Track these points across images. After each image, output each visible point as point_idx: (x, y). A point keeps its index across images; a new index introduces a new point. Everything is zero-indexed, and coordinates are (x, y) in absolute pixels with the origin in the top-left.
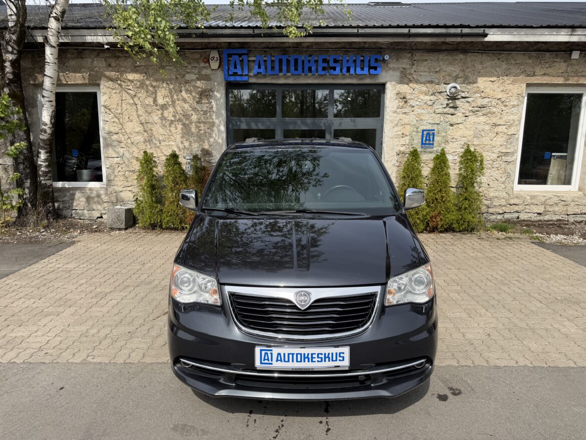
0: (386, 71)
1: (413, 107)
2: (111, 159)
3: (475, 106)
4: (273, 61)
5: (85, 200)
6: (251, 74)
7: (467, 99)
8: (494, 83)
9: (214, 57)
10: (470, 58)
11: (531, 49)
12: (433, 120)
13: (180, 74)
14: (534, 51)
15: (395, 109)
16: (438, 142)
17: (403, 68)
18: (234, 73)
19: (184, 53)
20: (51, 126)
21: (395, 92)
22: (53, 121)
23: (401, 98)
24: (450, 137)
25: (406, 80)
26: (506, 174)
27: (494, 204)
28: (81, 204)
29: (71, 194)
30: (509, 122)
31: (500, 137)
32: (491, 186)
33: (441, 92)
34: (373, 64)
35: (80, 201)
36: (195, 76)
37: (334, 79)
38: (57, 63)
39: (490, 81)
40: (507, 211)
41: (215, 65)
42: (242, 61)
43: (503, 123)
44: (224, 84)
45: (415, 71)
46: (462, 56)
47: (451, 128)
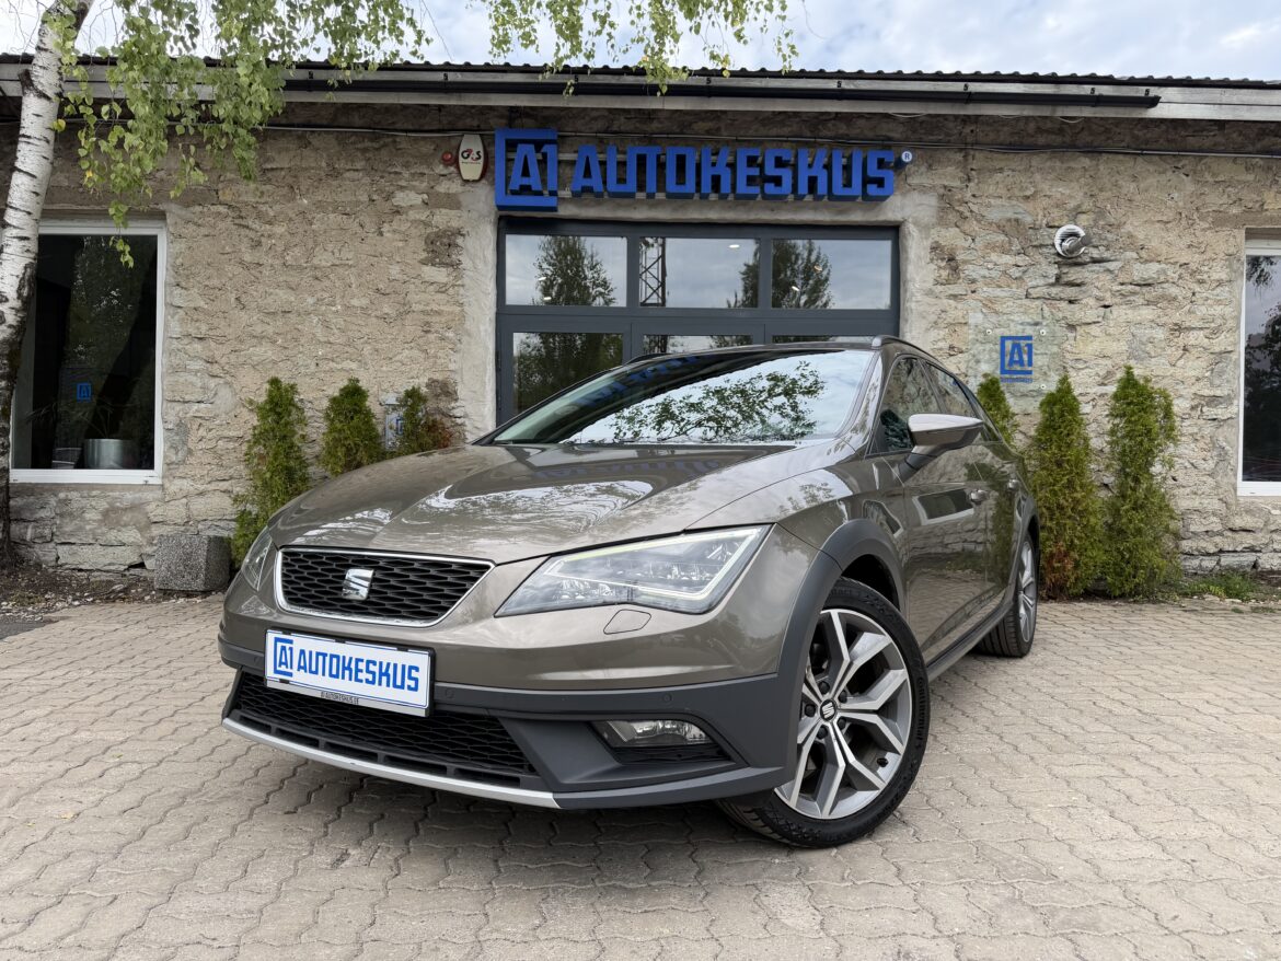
0: (904, 194)
1: (973, 281)
2: (178, 407)
3: (1126, 281)
4: (622, 164)
5: (100, 517)
6: (566, 193)
7: (1105, 264)
8: (1169, 226)
9: (469, 151)
10: (1105, 166)
11: (1250, 148)
12: (1025, 313)
13: (380, 191)
14: (1258, 152)
15: (929, 285)
16: (1041, 368)
17: (945, 187)
18: (521, 186)
19: (395, 142)
20: (17, 304)
21: (928, 243)
22: (25, 292)
23: (943, 259)
24: (1067, 355)
25: (952, 217)
26: (1215, 453)
27: (1193, 528)
28: (88, 527)
29: (60, 501)
30: (1213, 322)
31: (1193, 358)
32: (1181, 480)
33: (1041, 246)
34: (873, 172)
35: (83, 520)
36: (420, 196)
37: (773, 210)
38: (52, 142)
39: (1159, 221)
40: (1226, 548)
41: (471, 169)
42: (543, 163)
43: (1197, 325)
44: (493, 218)
45: (974, 196)
46: (1086, 161)
47: (1070, 335)
